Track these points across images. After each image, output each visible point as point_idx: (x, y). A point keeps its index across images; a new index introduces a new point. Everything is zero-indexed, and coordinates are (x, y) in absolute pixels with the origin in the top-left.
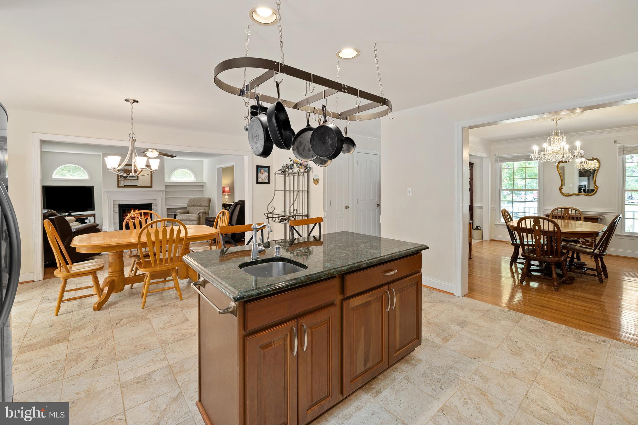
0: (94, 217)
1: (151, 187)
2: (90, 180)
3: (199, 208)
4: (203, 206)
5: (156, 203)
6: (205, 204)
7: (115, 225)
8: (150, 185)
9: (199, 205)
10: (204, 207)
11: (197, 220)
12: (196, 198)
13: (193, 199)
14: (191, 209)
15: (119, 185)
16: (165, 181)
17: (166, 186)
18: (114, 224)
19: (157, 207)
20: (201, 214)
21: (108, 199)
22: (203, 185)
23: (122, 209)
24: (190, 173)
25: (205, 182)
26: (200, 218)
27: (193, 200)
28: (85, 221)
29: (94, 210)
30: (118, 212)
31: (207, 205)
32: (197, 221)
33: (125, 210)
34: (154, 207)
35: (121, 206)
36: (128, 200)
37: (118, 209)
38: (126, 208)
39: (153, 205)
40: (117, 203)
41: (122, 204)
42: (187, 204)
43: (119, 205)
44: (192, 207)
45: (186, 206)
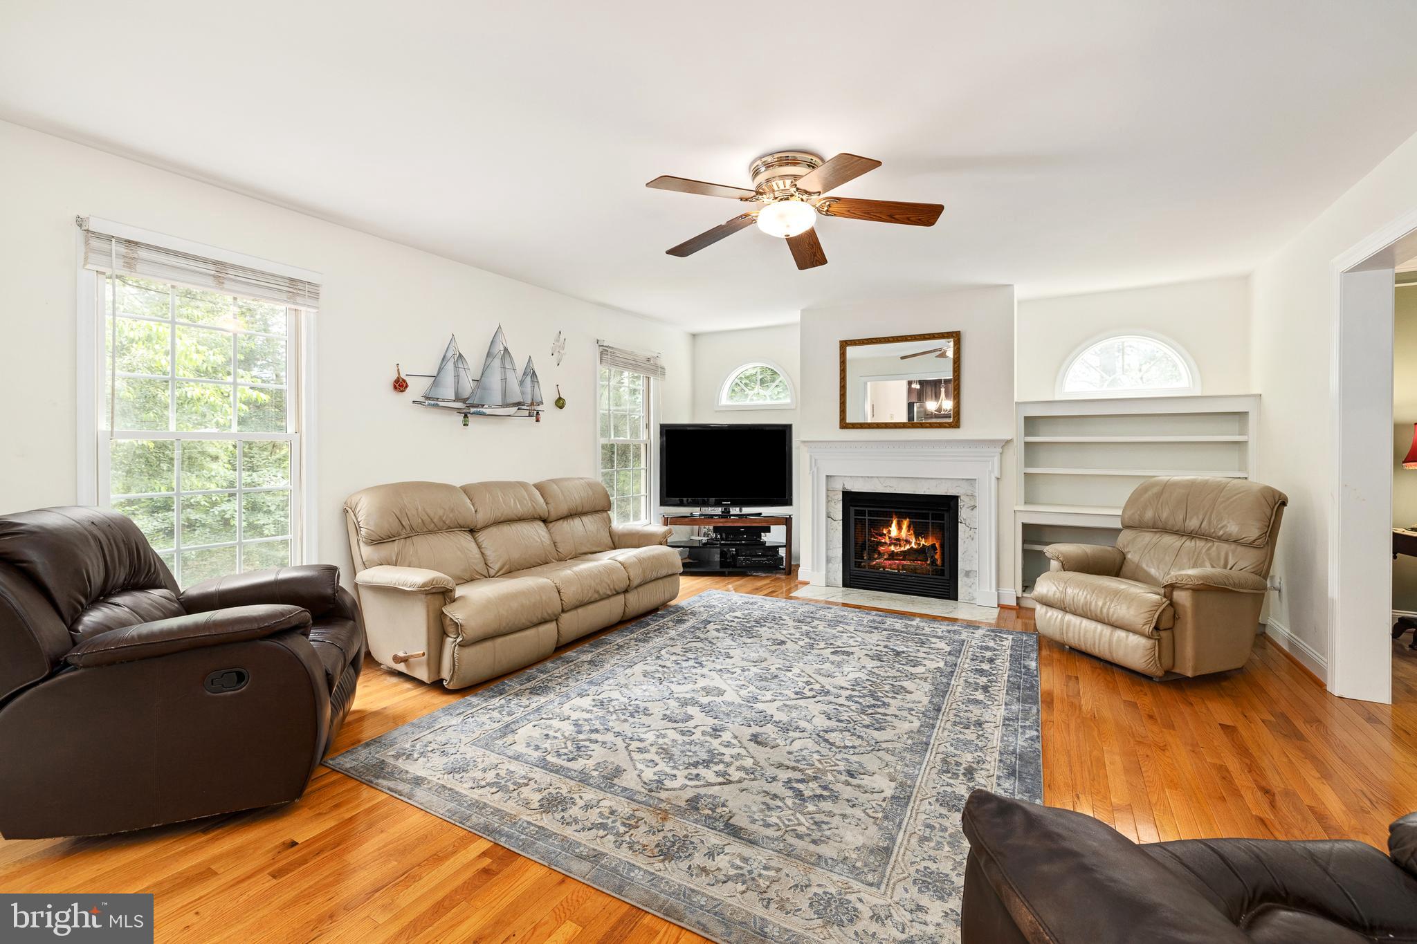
0: (787, 527)
1: (956, 425)
3: (1189, 544)
4: (1220, 539)
6: (1233, 528)
7: (830, 564)
8: (949, 418)
9: (1193, 524)
10: (1225, 547)
11: (1148, 629)
12: (1176, 485)
13: (1155, 490)
14: (1137, 548)
15: (845, 418)
17: (1031, 423)
18: (828, 560)
20: (1182, 597)
21: (811, 468)
22: (1246, 413)
23: (852, 510)
25: (1256, 390)
26: (1175, 617)
27: (1159, 495)
28: (760, 537)
31: (1253, 532)
32: (1149, 637)
33: (862, 513)
34: (963, 513)
35: (851, 499)
36: (872, 477)
37: (840, 506)
38: (867, 509)
39: (961, 503)
40: (838, 487)
41: (853, 490)
42: (1120, 512)
43: (843, 492)
44: (1147, 534)
45: (1117, 524)
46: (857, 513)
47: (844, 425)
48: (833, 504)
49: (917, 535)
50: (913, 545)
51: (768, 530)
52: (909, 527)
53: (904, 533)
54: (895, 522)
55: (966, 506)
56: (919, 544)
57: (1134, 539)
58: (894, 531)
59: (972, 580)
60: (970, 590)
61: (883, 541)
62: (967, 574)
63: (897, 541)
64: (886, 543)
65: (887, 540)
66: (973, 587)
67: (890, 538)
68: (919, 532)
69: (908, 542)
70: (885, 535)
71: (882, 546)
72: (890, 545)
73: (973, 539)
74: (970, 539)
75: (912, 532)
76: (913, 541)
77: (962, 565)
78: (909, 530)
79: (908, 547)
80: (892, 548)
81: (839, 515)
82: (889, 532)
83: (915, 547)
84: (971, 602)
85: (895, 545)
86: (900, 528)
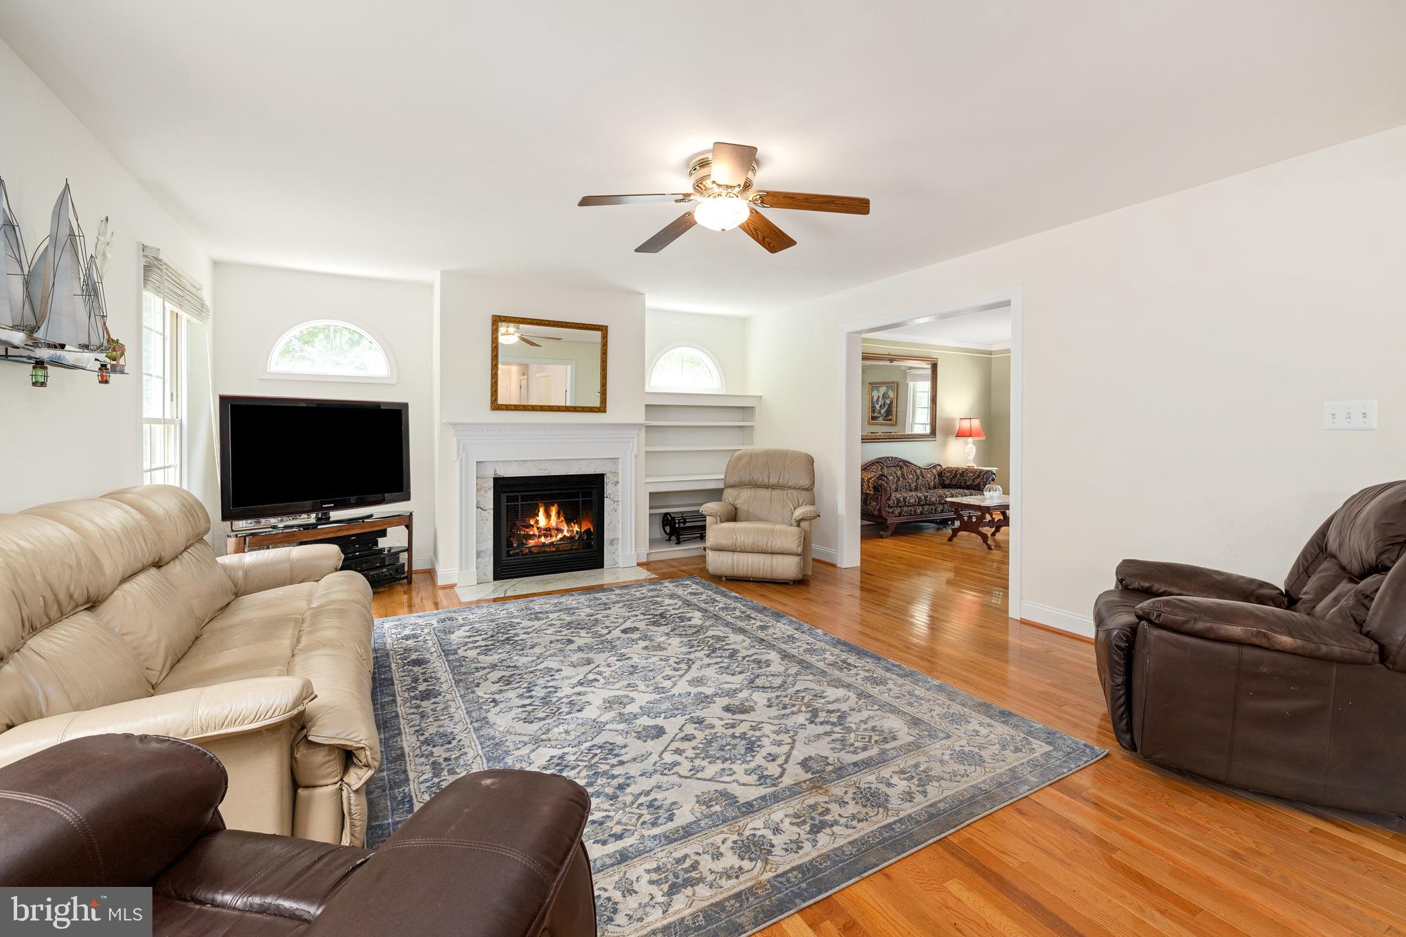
0: (407, 527)
1: (602, 409)
2: (394, 382)
4: (790, 488)
5: (616, 473)
7: (480, 559)
8: (596, 403)
9: (773, 481)
10: (795, 493)
13: (745, 460)
14: (740, 500)
15: (496, 400)
16: (647, 390)
17: (650, 409)
18: (478, 555)
19: (620, 486)
21: (458, 455)
22: (752, 408)
23: (504, 497)
24: (707, 360)
26: (805, 540)
27: (750, 462)
28: (376, 544)
29: (407, 497)
30: (492, 507)
33: (515, 499)
34: (609, 489)
35: (501, 485)
36: (526, 461)
37: (491, 494)
38: (520, 494)
39: (606, 480)
40: (490, 474)
41: (505, 476)
42: (722, 477)
43: (494, 479)
44: (745, 490)
45: (721, 485)
46: (509, 499)
47: (496, 406)
48: (482, 492)
49: (569, 521)
50: (565, 533)
51: (383, 533)
52: (558, 514)
53: (554, 522)
54: (542, 511)
55: (611, 482)
56: (572, 531)
57: (738, 494)
58: (542, 520)
59: (615, 547)
60: (614, 556)
61: (531, 533)
62: (612, 542)
63: (547, 532)
64: (534, 535)
65: (536, 532)
66: (616, 553)
67: (538, 528)
68: (570, 516)
69: (559, 530)
70: (533, 526)
71: (530, 539)
72: (540, 536)
73: (616, 511)
74: (614, 511)
75: (562, 518)
76: (565, 528)
77: (607, 536)
78: (558, 517)
79: (560, 536)
80: (543, 540)
81: (489, 504)
82: (537, 522)
83: (568, 535)
84: (615, 565)
85: (546, 536)
86: (548, 516)
